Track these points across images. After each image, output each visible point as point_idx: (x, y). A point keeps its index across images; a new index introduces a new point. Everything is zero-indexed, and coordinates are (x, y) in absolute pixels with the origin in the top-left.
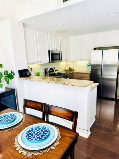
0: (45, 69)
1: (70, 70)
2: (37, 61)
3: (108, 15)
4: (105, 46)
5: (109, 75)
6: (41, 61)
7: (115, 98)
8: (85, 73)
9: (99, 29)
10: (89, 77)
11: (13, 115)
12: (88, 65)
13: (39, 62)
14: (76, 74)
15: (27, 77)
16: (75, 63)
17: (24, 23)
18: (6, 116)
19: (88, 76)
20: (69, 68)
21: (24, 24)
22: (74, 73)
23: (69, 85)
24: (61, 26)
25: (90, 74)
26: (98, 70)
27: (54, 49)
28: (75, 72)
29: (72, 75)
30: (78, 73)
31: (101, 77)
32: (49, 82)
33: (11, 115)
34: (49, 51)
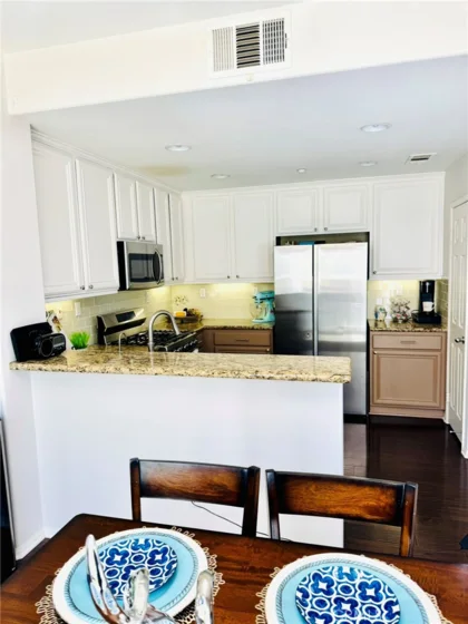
0: (99, 319)
1: (191, 317)
2: (79, 285)
3: (362, 129)
4: (325, 229)
5: (340, 330)
6: (91, 287)
7: (364, 413)
8: (253, 329)
9: (302, 171)
10: (268, 343)
11: (142, 542)
12: (259, 296)
13: (87, 288)
14: (217, 333)
15: (51, 356)
16: (203, 290)
17: (34, 125)
18: (112, 555)
19: (266, 339)
20: (185, 310)
21: (32, 127)
22: (210, 332)
23: (278, 377)
24: (179, 149)
25: (271, 332)
26: (301, 315)
27: (135, 236)
28: (206, 324)
29: (203, 338)
30: (225, 328)
31: (311, 338)
32: (182, 371)
33: (133, 548)
34: (120, 245)
